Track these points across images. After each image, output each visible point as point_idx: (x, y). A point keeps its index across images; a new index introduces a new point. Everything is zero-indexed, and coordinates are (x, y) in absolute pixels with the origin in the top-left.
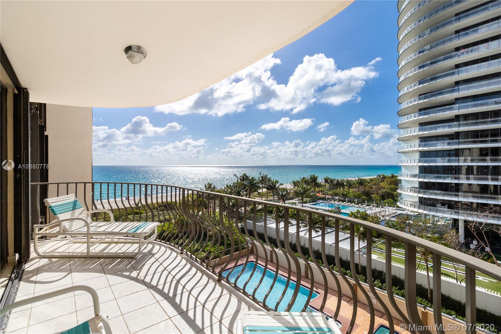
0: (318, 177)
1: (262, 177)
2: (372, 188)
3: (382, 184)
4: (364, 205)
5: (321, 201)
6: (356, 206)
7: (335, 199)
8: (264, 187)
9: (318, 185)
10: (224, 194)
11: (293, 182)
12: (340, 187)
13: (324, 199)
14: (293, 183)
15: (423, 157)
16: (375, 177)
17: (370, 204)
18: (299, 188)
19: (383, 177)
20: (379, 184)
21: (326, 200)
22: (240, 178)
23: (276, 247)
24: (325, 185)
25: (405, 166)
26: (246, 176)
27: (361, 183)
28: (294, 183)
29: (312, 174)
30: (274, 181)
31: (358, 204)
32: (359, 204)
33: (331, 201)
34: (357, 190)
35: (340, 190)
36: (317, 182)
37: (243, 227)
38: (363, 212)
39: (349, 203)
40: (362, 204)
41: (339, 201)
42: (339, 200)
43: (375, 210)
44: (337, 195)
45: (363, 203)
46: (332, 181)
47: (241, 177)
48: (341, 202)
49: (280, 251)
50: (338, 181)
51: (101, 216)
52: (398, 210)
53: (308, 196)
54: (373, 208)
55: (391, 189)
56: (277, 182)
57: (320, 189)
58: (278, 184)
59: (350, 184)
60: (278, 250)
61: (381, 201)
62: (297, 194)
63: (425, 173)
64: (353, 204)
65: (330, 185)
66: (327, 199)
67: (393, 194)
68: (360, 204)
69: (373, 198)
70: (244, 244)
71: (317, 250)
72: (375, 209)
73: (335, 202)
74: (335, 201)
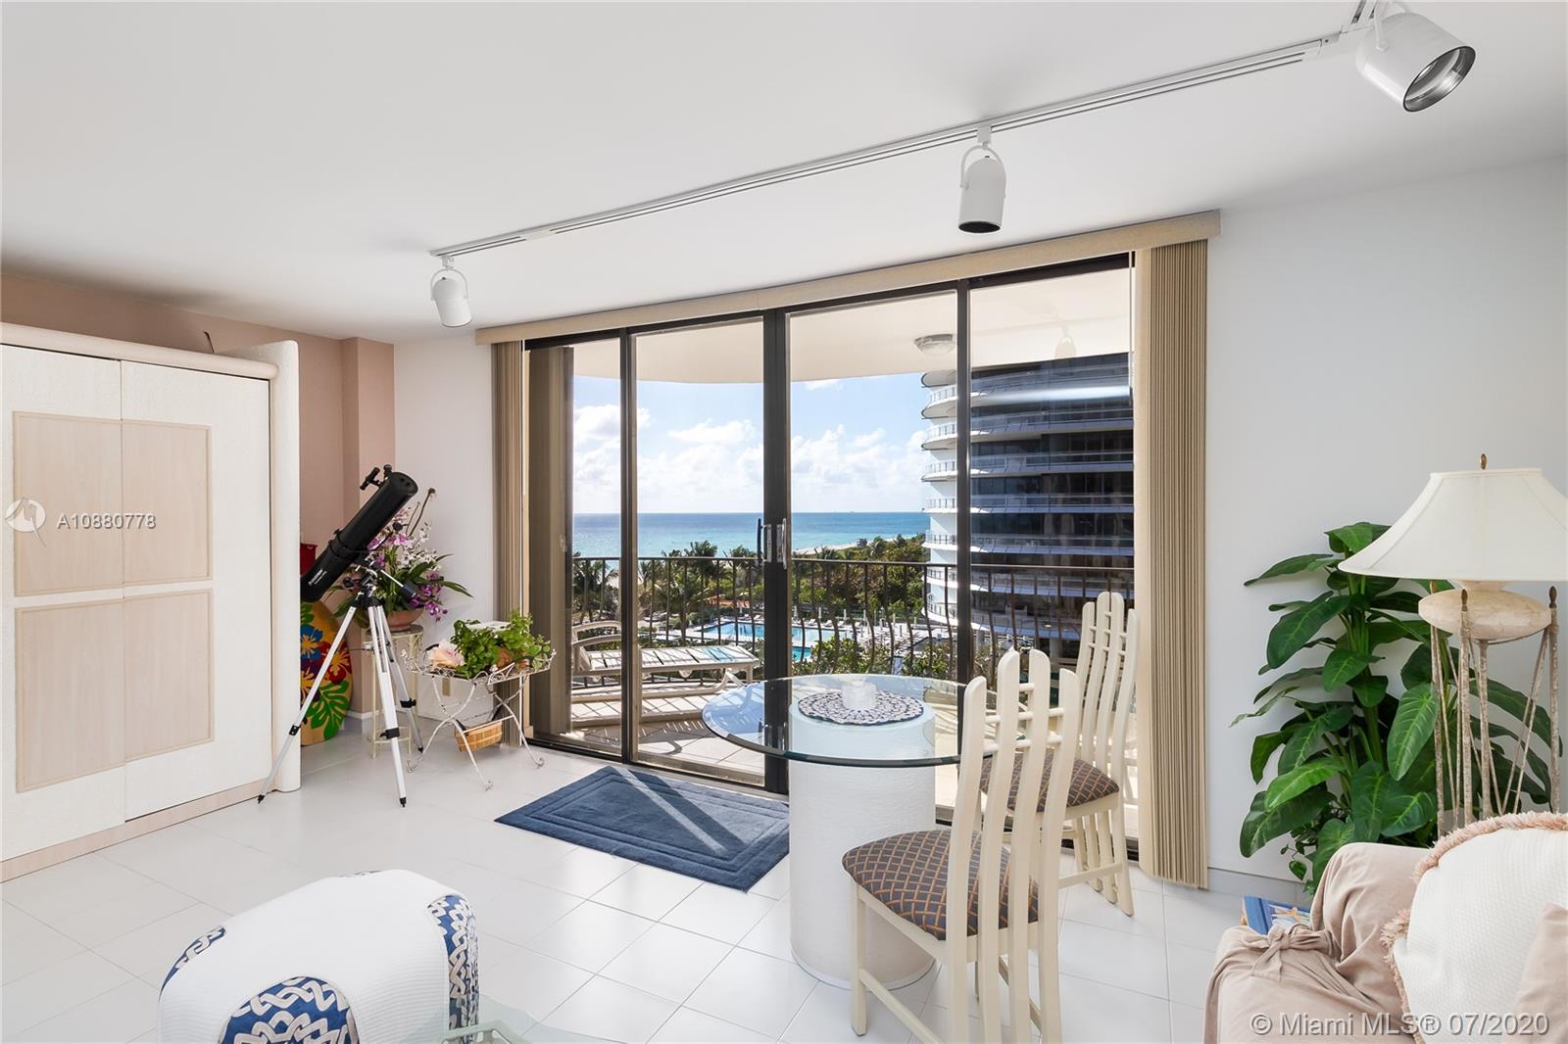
4: (840, 623)
6: (821, 625)
9: (715, 572)
13: (732, 612)
15: (977, 492)
16: (854, 545)
17: (853, 619)
19: (878, 546)
21: (738, 615)
24: (735, 570)
25: (935, 515)
29: (701, 541)
31: (823, 620)
32: (826, 621)
36: (712, 562)
40: (834, 621)
45: (838, 618)
46: (752, 559)
52: (920, 629)
54: (864, 628)
57: (723, 583)
61: (879, 609)
62: (668, 604)
63: (982, 532)
64: (812, 621)
66: (740, 612)
67: (906, 590)
68: (831, 619)
69: (859, 601)
72: (868, 629)
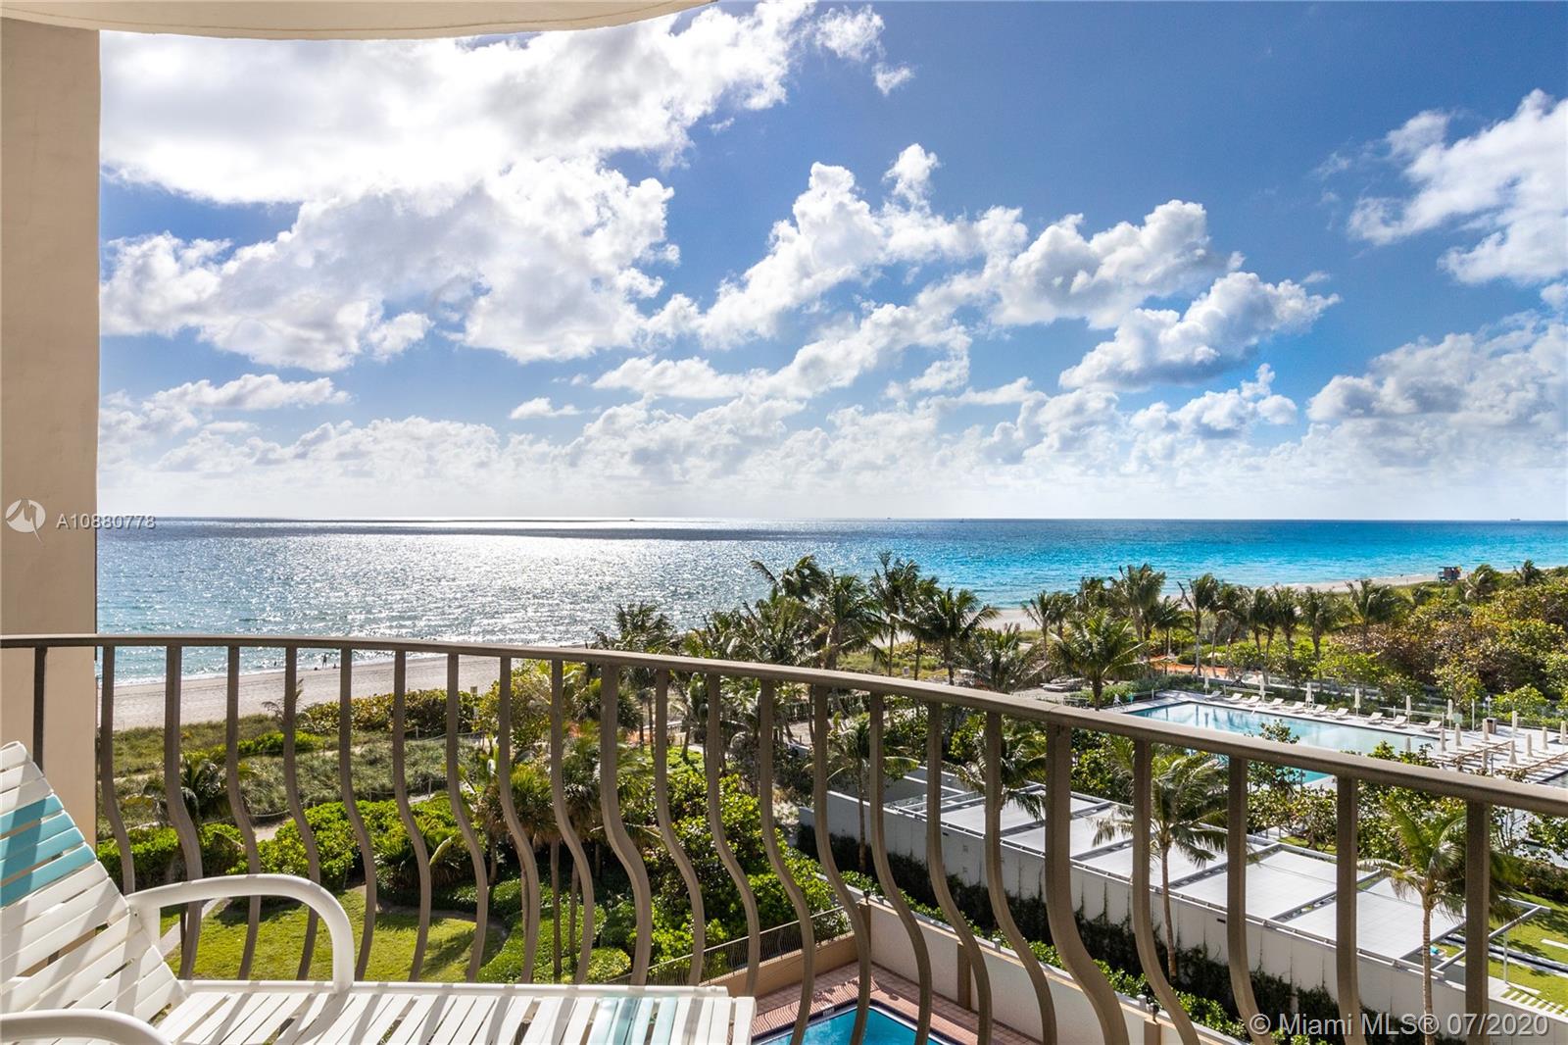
0: (1163, 577)
1: (891, 577)
2: (1429, 631)
3: (1482, 615)
4: (1400, 720)
5: (1178, 697)
6: (1357, 720)
7: (1246, 686)
8: (905, 626)
10: (712, 657)
11: (1042, 600)
12: (1272, 628)
13: (1194, 685)
14: (1038, 607)
16: (1434, 577)
17: (1425, 714)
18: (1081, 632)
19: (1481, 581)
20: (1467, 614)
21: (1203, 692)
22: (786, 582)
23: (983, 928)
24: (1198, 616)
26: (814, 572)
27: (1379, 606)
28: (1044, 605)
30: (954, 598)
31: (1365, 712)
32: (1370, 714)
33: (1231, 694)
34: (1356, 641)
35: (1274, 644)
37: (810, 821)
38: (1410, 756)
39: (1321, 708)
40: (1386, 714)
41: (1270, 697)
42: (1273, 694)
43: (1459, 744)
44: (1254, 663)
45: (1394, 710)
46: (1231, 596)
47: (788, 573)
48: (1278, 701)
49: (1003, 949)
50: (1260, 594)
53: (1123, 673)
54: (1450, 734)
55: (1529, 639)
56: (966, 599)
57: (1180, 635)
58: (972, 610)
59: (1322, 614)
60: (993, 945)
61: (1482, 700)
64: (1342, 711)
65: (1222, 619)
66: (1206, 686)
68: (1381, 711)
69: (1440, 683)
70: (822, 912)
71: (1196, 950)
72: (1458, 737)
73: (1249, 702)
74: (1248, 695)
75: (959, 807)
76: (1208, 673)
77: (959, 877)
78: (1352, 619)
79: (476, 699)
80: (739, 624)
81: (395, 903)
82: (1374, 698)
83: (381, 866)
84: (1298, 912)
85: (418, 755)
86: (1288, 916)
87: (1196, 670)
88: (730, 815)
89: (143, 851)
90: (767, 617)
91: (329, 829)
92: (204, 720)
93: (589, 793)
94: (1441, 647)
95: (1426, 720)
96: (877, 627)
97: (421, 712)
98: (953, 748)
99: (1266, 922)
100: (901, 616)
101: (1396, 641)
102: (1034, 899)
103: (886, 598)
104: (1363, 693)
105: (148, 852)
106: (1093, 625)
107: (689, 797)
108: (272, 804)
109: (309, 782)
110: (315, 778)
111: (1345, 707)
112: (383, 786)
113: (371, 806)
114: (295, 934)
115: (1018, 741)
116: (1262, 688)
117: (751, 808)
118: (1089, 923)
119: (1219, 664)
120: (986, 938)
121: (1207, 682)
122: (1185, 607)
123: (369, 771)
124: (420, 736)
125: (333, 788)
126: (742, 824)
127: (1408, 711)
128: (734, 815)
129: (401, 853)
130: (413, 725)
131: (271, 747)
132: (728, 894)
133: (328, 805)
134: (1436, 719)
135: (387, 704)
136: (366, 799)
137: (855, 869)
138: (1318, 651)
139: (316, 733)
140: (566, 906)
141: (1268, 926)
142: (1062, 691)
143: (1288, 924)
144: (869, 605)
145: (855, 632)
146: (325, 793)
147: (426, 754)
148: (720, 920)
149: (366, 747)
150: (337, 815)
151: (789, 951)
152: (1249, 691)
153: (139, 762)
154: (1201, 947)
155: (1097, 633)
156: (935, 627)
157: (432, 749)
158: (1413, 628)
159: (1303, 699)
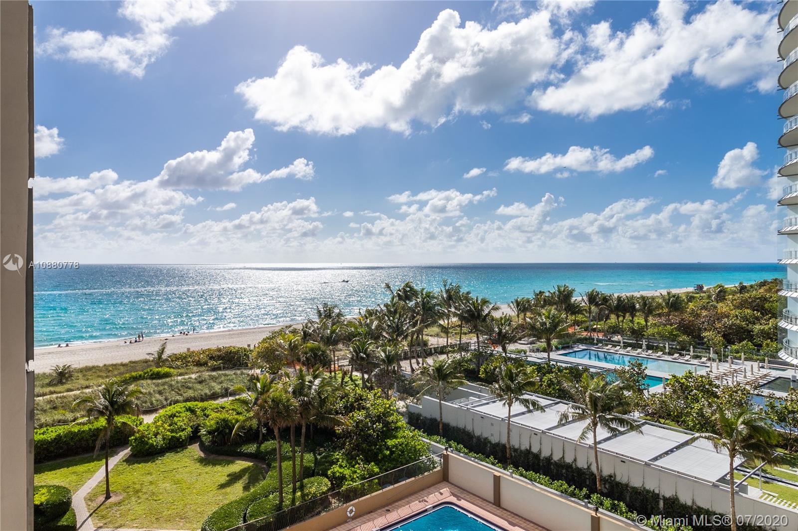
0: (574, 290)
1: (448, 291)
2: (698, 315)
3: (722, 307)
4: (687, 357)
5: (582, 347)
7: (613, 341)
8: (455, 315)
9: (573, 309)
11: (517, 301)
12: (625, 314)
13: (588, 341)
14: (515, 304)
16: (690, 290)
20: (716, 307)
21: (594, 344)
22: (399, 294)
23: (503, 465)
24: (590, 309)
25: (793, 266)
26: (412, 289)
27: (675, 304)
28: (518, 304)
30: (479, 301)
31: (670, 354)
32: (673, 355)
33: (607, 345)
34: (664, 320)
35: (625, 322)
36: (570, 301)
37: (414, 411)
38: (702, 377)
39: (650, 352)
40: (681, 355)
41: (625, 347)
42: (626, 345)
43: (718, 369)
44: (615, 330)
46: (605, 300)
47: (399, 290)
48: (629, 349)
49: (514, 475)
50: (619, 298)
51: (75, 381)
52: (773, 369)
55: (745, 319)
56: (485, 302)
57: (580, 317)
58: (487, 307)
59: (648, 307)
60: (509, 474)
61: (726, 348)
62: (536, 332)
64: (660, 353)
65: (601, 310)
66: (595, 342)
67: (749, 331)
71: (610, 476)
73: (616, 349)
74: (615, 346)
75: (488, 404)
76: (595, 335)
77: (489, 438)
78: (662, 310)
79: (250, 351)
80: (376, 314)
81: (213, 453)
82: (674, 347)
83: (206, 435)
84: (660, 456)
85: (223, 378)
86: (656, 459)
87: (589, 334)
88: (378, 409)
89: (87, 429)
90: (389, 311)
91: (180, 416)
92: (119, 362)
93: (310, 401)
94: (704, 323)
95: (700, 357)
96: (442, 315)
97: (224, 357)
98: (481, 373)
99: (646, 462)
100: (453, 310)
101: (682, 319)
102: (527, 450)
103: (445, 301)
104: (669, 345)
105: (90, 429)
106: (547, 314)
107: (357, 400)
108: (152, 404)
109: (170, 393)
110: (173, 390)
111: (661, 351)
112: (206, 394)
113: (200, 404)
114: (164, 470)
115: (519, 372)
116: (622, 342)
117: (388, 406)
118: (555, 462)
119: (600, 331)
120: (504, 469)
121: (595, 339)
122: (583, 304)
123: (198, 386)
124: (223, 369)
125: (181, 395)
126: (384, 414)
127: (692, 353)
128: (380, 410)
129: (216, 429)
130: (220, 364)
131: (151, 375)
132: (378, 449)
133: (179, 404)
134: (704, 357)
135: (207, 353)
136: (198, 401)
137: (438, 434)
138: (647, 325)
139: (174, 368)
140: (298, 454)
141: (647, 464)
142: (527, 344)
143: (656, 463)
144: (438, 305)
145: (432, 318)
146: (178, 398)
147: (226, 378)
148: (374, 462)
149: (197, 375)
150: (184, 409)
151: (409, 478)
152: (615, 344)
153: (87, 383)
154: (613, 475)
155: (549, 318)
156: (470, 315)
157: (230, 375)
158: (690, 314)
159: (641, 348)
